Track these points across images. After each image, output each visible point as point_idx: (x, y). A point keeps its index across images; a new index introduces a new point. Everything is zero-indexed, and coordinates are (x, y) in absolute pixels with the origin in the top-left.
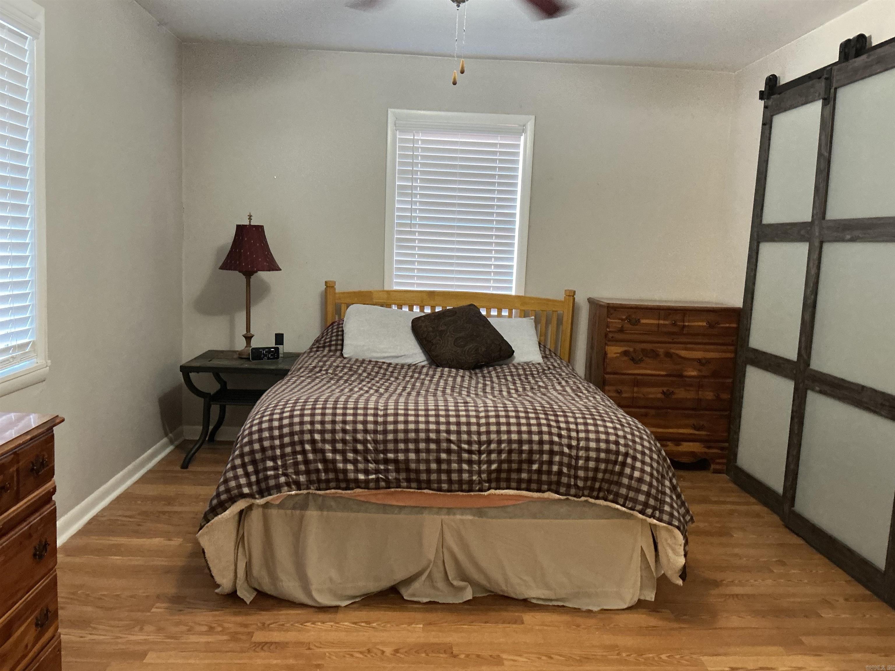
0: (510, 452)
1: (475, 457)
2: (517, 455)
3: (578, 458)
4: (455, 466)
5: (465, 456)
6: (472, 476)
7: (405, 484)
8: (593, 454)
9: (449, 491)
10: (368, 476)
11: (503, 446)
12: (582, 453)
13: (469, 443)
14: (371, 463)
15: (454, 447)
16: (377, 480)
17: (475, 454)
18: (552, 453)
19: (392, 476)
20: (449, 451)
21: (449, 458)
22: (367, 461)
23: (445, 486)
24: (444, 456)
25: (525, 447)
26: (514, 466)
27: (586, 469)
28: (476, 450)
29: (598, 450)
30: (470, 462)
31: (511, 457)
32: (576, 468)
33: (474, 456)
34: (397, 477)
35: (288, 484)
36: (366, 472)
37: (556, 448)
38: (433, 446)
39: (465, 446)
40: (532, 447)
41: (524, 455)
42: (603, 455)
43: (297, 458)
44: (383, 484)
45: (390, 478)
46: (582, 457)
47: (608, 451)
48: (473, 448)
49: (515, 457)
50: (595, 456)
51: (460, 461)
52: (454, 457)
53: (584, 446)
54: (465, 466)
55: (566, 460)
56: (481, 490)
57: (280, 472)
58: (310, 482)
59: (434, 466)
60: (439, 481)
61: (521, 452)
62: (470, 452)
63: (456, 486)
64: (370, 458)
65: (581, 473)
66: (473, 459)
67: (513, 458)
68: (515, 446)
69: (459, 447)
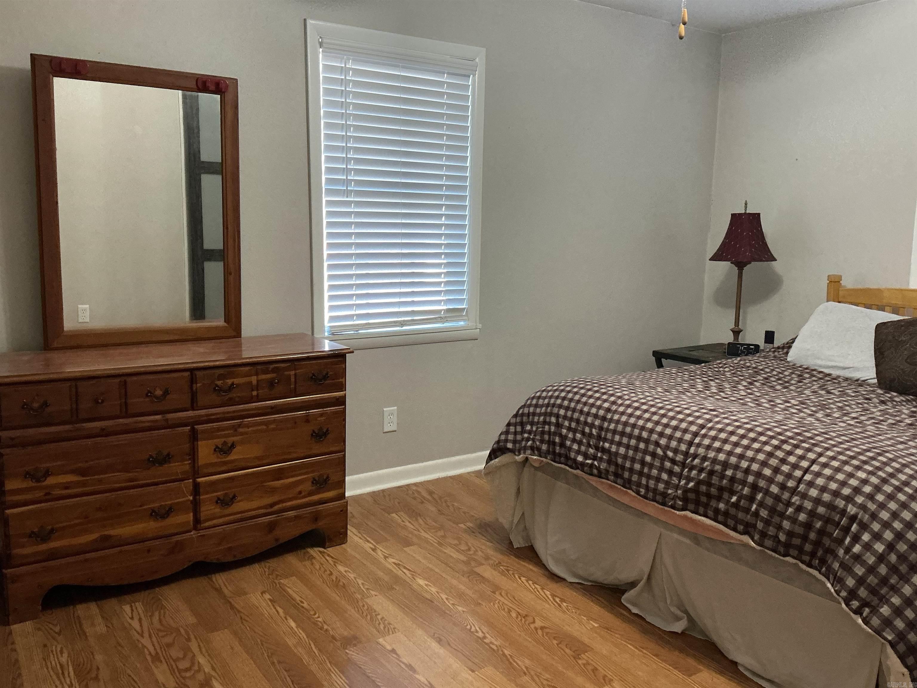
0: (711, 473)
1: (677, 469)
2: (718, 479)
3: (789, 504)
4: (655, 472)
5: (668, 464)
6: (668, 489)
7: (612, 478)
8: (808, 505)
9: (645, 497)
10: (586, 459)
11: (706, 464)
12: (795, 499)
13: (676, 451)
14: (592, 449)
15: (659, 451)
16: (592, 465)
17: (678, 465)
18: (755, 487)
19: (603, 466)
20: (654, 455)
21: (652, 462)
22: (589, 445)
23: (643, 491)
24: (648, 458)
25: (729, 473)
26: (713, 491)
27: (794, 520)
28: (679, 461)
29: (817, 501)
30: (670, 473)
31: (712, 480)
32: (782, 515)
33: (676, 467)
34: (608, 468)
35: (532, 448)
36: (586, 456)
37: (762, 483)
38: (642, 446)
39: (670, 454)
40: (736, 475)
41: (725, 481)
42: (821, 510)
43: (545, 428)
44: (595, 471)
45: (601, 467)
46: (794, 504)
47: (830, 506)
48: (677, 459)
49: (715, 480)
50: (809, 508)
51: (662, 469)
52: (657, 463)
53: (803, 491)
54: (665, 476)
55: (769, 501)
56: (673, 507)
57: (531, 437)
58: (548, 452)
59: (637, 466)
60: (639, 485)
61: (722, 476)
62: (673, 461)
63: (650, 495)
64: (591, 443)
65: (786, 524)
66: (674, 471)
67: (713, 482)
68: (718, 468)
69: (665, 453)
